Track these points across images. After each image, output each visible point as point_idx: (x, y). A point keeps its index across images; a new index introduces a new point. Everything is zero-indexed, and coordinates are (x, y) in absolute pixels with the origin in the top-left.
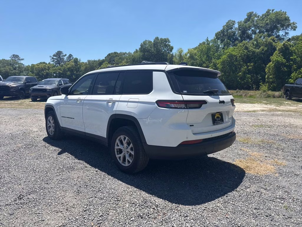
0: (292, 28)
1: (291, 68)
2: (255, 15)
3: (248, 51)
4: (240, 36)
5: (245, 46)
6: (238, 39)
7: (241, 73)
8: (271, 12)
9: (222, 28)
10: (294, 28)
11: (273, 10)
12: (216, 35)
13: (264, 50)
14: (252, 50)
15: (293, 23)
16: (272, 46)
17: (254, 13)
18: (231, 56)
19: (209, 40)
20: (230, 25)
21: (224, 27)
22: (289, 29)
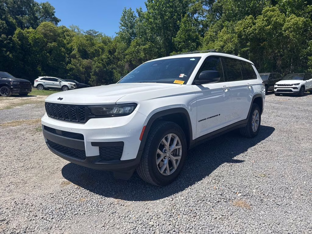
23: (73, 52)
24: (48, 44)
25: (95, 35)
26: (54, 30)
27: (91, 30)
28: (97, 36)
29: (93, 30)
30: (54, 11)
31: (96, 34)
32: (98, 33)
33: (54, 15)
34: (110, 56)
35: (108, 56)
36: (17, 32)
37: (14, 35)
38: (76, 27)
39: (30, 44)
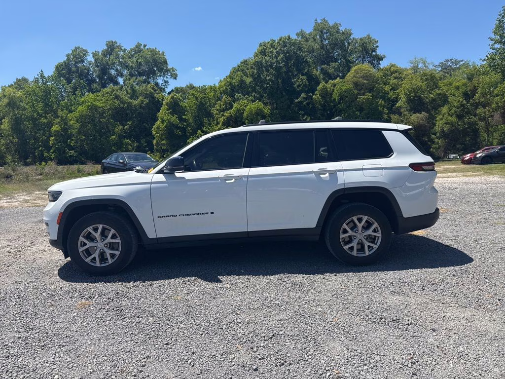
0: (172, 75)
1: (185, 132)
2: (120, 48)
3: (121, 102)
4: (98, 76)
5: (115, 93)
6: (95, 80)
7: (114, 137)
8: (142, 47)
9: (65, 59)
10: (175, 77)
11: (145, 46)
12: (57, 68)
13: (145, 103)
14: (127, 100)
15: (173, 68)
16: (154, 98)
17: (118, 44)
18: (93, 108)
19: (46, 75)
20: (78, 55)
21: (68, 56)
22: (169, 77)
23: (398, 105)
24: (359, 98)
25: (455, 67)
26: (370, 74)
27: (448, 61)
28: (459, 68)
29: (452, 59)
30: (377, 45)
31: (458, 66)
32: (462, 63)
33: (375, 52)
34: (465, 102)
35: (462, 102)
36: (320, 87)
37: (316, 92)
38: (422, 59)
39: (334, 100)
